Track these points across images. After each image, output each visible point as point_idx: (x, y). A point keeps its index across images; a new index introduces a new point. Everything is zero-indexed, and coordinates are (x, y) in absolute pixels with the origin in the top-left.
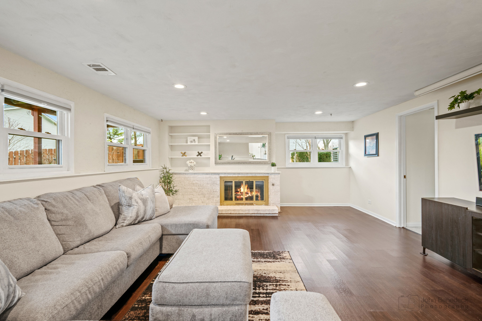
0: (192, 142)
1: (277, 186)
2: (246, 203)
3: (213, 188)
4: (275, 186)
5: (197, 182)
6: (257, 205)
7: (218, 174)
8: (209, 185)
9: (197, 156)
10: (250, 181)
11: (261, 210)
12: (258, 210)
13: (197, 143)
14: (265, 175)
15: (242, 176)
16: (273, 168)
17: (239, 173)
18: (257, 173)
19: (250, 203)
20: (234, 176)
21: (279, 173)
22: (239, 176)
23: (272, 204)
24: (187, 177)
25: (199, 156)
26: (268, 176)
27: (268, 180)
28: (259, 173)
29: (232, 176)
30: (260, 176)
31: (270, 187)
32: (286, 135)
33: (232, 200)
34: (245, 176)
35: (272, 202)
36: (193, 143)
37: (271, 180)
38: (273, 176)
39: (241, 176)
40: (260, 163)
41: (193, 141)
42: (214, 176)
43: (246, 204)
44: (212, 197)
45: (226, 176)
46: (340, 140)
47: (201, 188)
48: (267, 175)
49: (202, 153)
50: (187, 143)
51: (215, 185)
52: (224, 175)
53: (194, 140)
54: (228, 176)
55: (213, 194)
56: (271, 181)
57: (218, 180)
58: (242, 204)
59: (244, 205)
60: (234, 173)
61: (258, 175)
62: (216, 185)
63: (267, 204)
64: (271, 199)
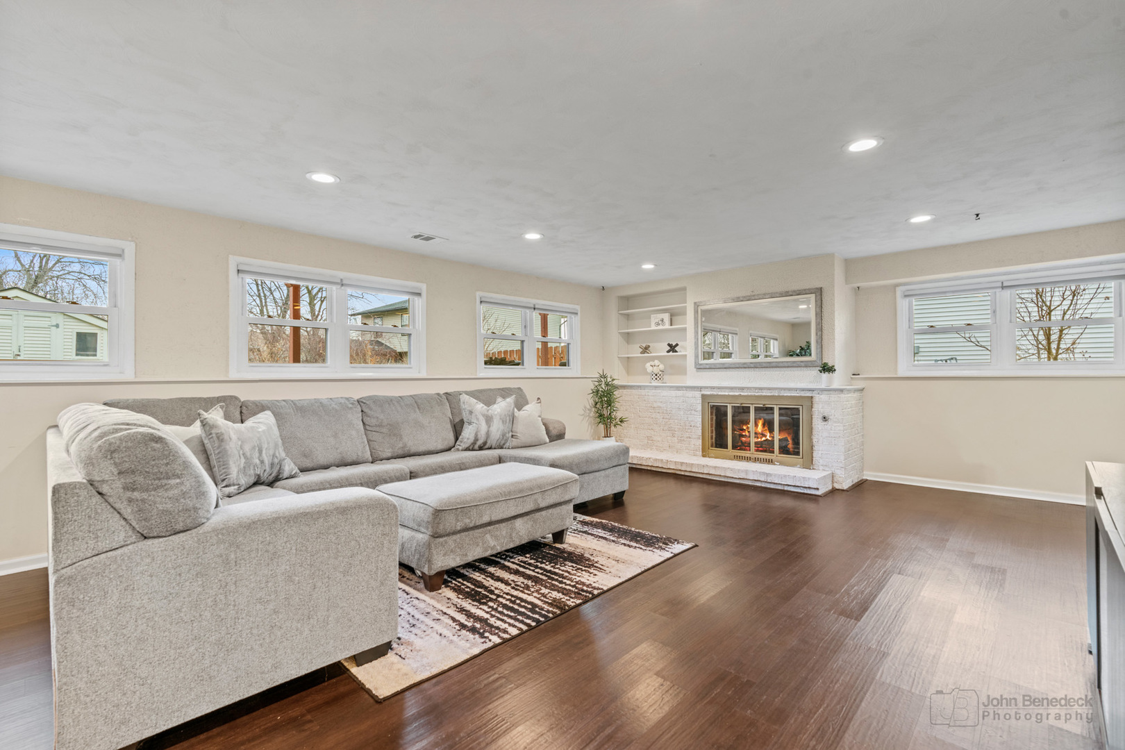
0: (658, 324)
1: (836, 422)
2: (757, 456)
3: (689, 419)
4: (830, 422)
5: (660, 404)
6: (782, 463)
7: (700, 388)
8: (682, 413)
9: (668, 352)
10: (767, 406)
13: (667, 326)
14: (803, 394)
15: (750, 394)
16: (825, 376)
17: (742, 389)
18: (785, 389)
19: (765, 457)
20: (730, 394)
22: (742, 394)
23: (821, 468)
24: (643, 394)
25: (671, 353)
26: (812, 397)
27: (811, 407)
28: (790, 389)
29: (727, 394)
30: (791, 396)
31: (818, 423)
33: (727, 448)
34: (756, 394)
35: (821, 461)
36: (660, 327)
37: (820, 406)
38: (824, 397)
39: (746, 394)
40: (795, 365)
41: (660, 322)
42: (690, 394)
43: (756, 460)
44: (687, 438)
45: (715, 393)
47: (668, 417)
48: (809, 394)
49: (677, 345)
50: (650, 327)
51: (693, 412)
52: (712, 393)
53: (662, 320)
54: (719, 393)
55: (689, 431)
56: (819, 408)
57: (698, 402)
58: (748, 459)
59: (753, 462)
60: (732, 389)
61: (785, 395)
62: (696, 413)
63: (809, 464)
64: (820, 455)
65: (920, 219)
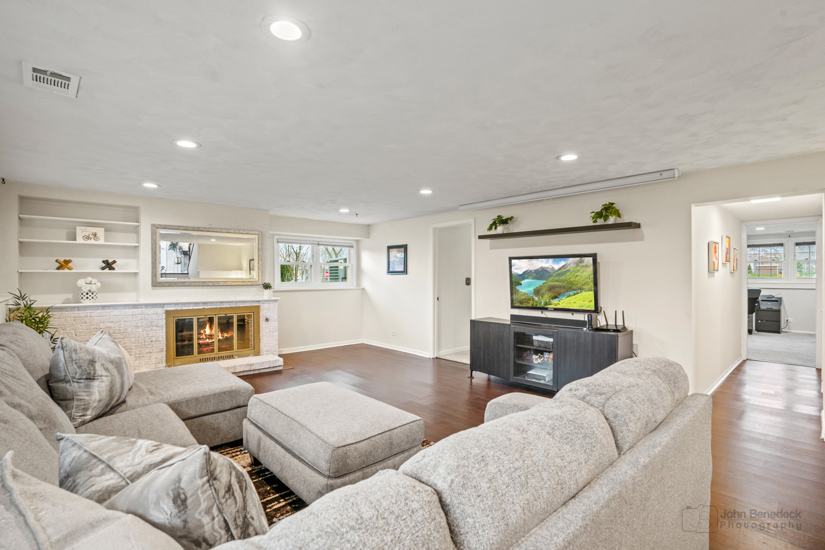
0: (88, 238)
1: (273, 321)
2: (220, 355)
3: (150, 335)
4: (270, 322)
5: (109, 325)
6: (240, 356)
7: (161, 305)
8: (140, 330)
9: (103, 269)
10: (228, 315)
11: (256, 364)
12: (251, 365)
13: (102, 241)
14: (253, 304)
15: (212, 307)
16: (266, 291)
17: (206, 303)
18: (240, 302)
19: (227, 354)
20: (195, 308)
21: (276, 301)
22: (206, 307)
23: (265, 353)
24: (81, 315)
25: (107, 270)
26: (259, 306)
27: (259, 313)
28: (244, 302)
29: (191, 308)
30: (245, 306)
31: (263, 324)
32: (276, 237)
33: (193, 354)
34: (218, 307)
35: (266, 349)
36: (92, 242)
37: (264, 311)
38: (266, 305)
39: (209, 307)
41: (91, 236)
42: (151, 311)
43: (219, 358)
44: (148, 353)
45: (179, 308)
46: (350, 250)
47: (121, 337)
48: (257, 304)
49: (114, 262)
50: (76, 240)
51: (154, 328)
52: (176, 308)
53: (95, 235)
54: (184, 308)
55: (149, 346)
56: (263, 313)
57: (160, 318)
58: (213, 359)
59: (217, 360)
60: (196, 304)
61: (240, 306)
62: (157, 328)
63: (258, 353)
64: (264, 345)
65: (344, 210)
